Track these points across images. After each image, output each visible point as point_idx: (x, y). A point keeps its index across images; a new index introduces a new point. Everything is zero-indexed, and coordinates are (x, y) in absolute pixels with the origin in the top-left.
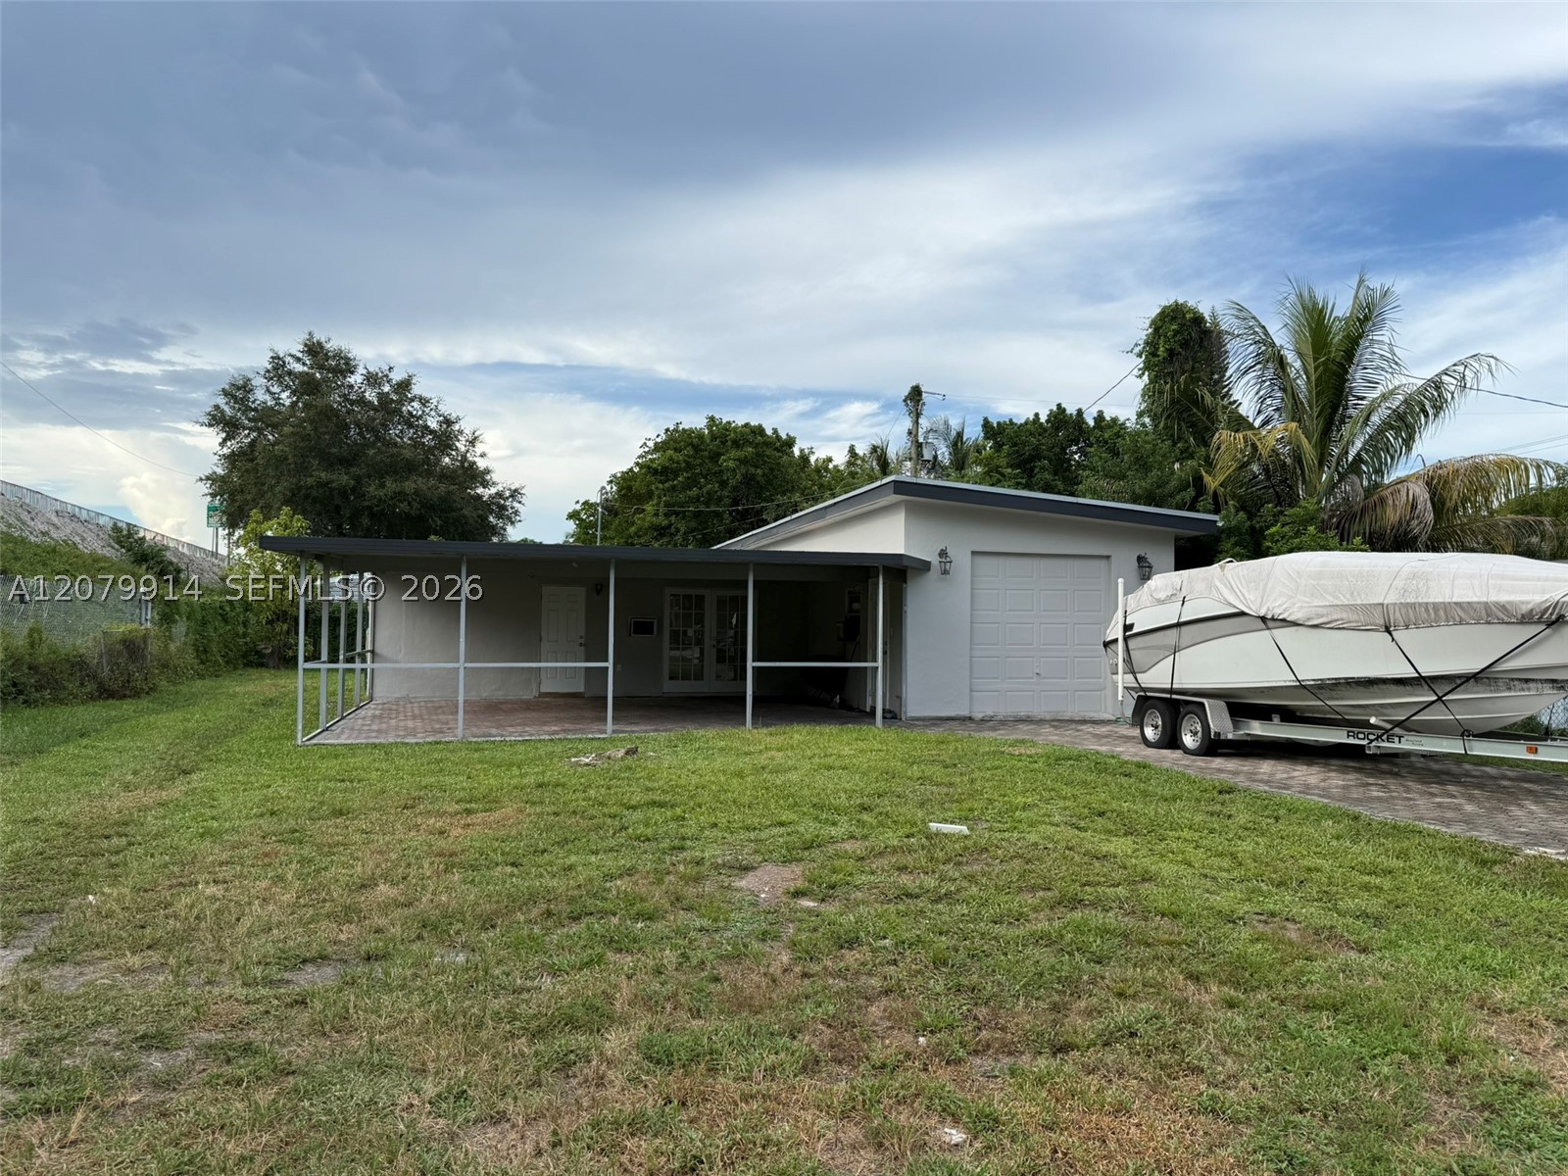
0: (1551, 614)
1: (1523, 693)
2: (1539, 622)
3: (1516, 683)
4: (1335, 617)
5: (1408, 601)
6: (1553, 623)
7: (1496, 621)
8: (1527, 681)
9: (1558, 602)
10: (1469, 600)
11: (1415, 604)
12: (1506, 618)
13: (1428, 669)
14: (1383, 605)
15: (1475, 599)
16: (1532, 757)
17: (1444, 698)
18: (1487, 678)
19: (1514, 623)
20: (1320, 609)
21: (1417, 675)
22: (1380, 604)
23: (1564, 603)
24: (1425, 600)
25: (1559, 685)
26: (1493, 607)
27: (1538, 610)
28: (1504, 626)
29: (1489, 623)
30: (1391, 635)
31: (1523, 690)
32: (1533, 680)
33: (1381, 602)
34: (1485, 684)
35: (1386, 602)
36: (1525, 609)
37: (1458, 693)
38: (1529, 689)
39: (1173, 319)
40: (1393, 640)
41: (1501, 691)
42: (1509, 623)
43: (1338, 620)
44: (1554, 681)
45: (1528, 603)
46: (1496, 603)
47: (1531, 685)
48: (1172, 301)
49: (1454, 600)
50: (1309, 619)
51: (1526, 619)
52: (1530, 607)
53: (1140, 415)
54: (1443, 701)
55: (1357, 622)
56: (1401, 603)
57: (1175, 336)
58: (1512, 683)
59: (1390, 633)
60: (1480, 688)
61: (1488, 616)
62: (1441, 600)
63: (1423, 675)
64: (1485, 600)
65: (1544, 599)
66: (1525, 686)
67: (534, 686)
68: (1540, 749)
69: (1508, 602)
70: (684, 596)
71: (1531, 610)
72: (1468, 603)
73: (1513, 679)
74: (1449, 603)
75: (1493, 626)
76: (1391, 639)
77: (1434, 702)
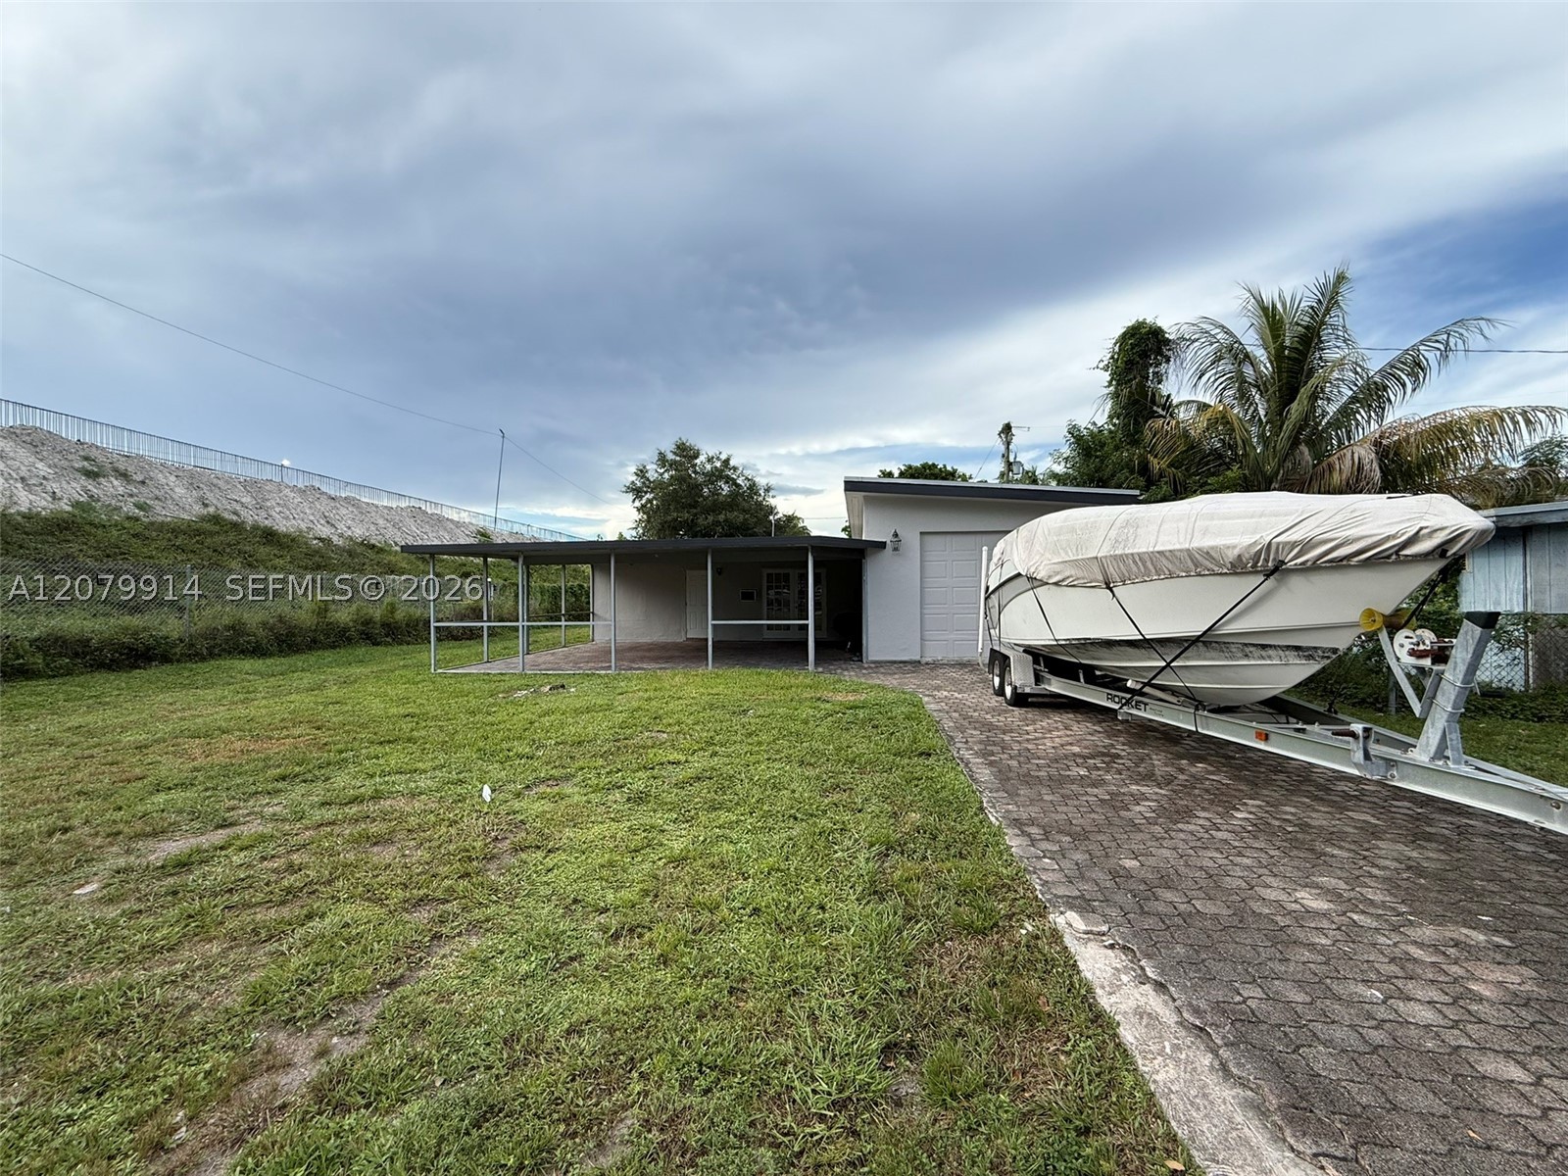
0: (1266, 560)
1: (1263, 662)
2: (1255, 572)
3: (1251, 649)
4: (1067, 574)
5: (1117, 552)
6: (1272, 572)
7: (1207, 573)
8: (1264, 647)
9: (1270, 543)
10: (1171, 548)
11: (1121, 555)
12: (1216, 569)
13: (1152, 631)
14: (1097, 558)
15: (1178, 547)
16: (1261, 746)
17: (1172, 665)
18: (1216, 642)
19: (1226, 573)
20: (1056, 566)
21: (1141, 637)
22: (1094, 558)
23: (1278, 544)
24: (1130, 551)
25: (1305, 654)
26: (1197, 556)
27: (1247, 556)
28: (1218, 577)
29: (1199, 575)
30: (1112, 592)
31: (1263, 658)
32: (1270, 646)
33: (1095, 555)
34: (1215, 649)
35: (1099, 555)
36: (1232, 555)
37: (1188, 659)
38: (1270, 657)
39: (1133, 335)
40: (1114, 596)
41: (1238, 659)
42: (1221, 574)
43: (1068, 577)
44: (1297, 648)
45: (1234, 547)
46: (1199, 549)
47: (1271, 652)
48: (1133, 322)
49: (1156, 549)
50: (1050, 577)
51: (1238, 568)
52: (1236, 552)
53: (1111, 417)
54: (1171, 667)
55: (1083, 579)
56: (1111, 556)
57: (1132, 349)
58: (1247, 650)
59: (1111, 590)
60: (1213, 654)
61: (1196, 566)
62: (1144, 550)
63: (1147, 637)
64: (1187, 546)
65: (1253, 540)
66: (1264, 653)
67: (683, 633)
68: (1272, 737)
69: (1212, 548)
70: (776, 574)
71: (1239, 556)
72: (1170, 551)
73: (1246, 645)
74: (1152, 552)
75: (1206, 578)
76: (1112, 595)
77: (1164, 668)
